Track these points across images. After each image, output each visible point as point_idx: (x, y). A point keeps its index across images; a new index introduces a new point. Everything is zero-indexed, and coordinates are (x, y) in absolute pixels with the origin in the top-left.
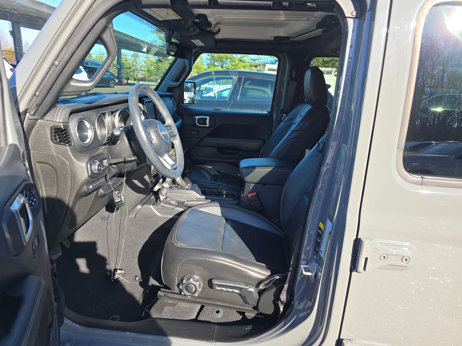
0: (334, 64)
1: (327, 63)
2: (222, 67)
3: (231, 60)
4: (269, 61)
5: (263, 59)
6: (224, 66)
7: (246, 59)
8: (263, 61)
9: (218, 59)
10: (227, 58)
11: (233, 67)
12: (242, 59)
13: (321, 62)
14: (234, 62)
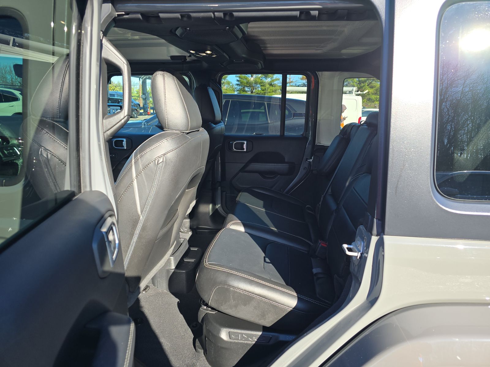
0: (370, 83)
1: (363, 83)
2: (252, 92)
3: (261, 84)
4: (300, 84)
5: (295, 82)
6: (254, 91)
7: (276, 83)
8: (295, 84)
9: (247, 85)
10: (257, 83)
11: (262, 92)
12: (273, 83)
13: (356, 82)
14: (263, 86)
